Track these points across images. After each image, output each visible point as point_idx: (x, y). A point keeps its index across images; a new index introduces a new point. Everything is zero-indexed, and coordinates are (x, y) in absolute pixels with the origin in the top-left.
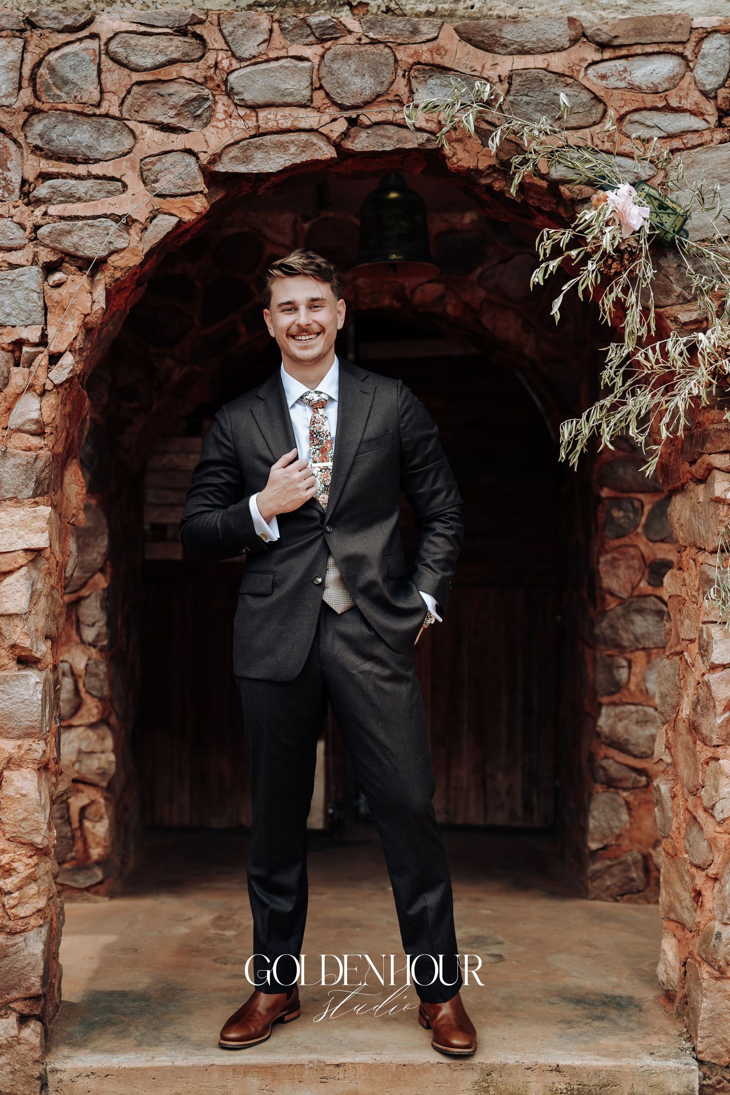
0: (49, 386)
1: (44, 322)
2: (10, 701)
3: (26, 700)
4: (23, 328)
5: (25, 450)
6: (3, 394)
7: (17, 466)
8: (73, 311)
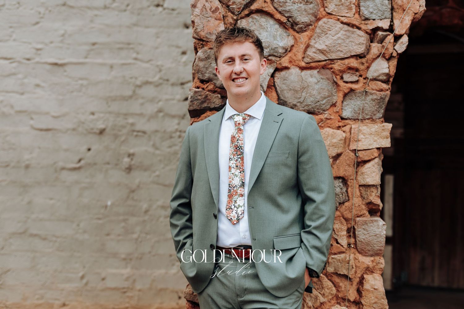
0: (395, 54)
1: (391, 18)
2: (368, 235)
3: (378, 234)
4: (379, 21)
5: (379, 91)
6: (366, 58)
7: (373, 100)
8: (409, 11)
